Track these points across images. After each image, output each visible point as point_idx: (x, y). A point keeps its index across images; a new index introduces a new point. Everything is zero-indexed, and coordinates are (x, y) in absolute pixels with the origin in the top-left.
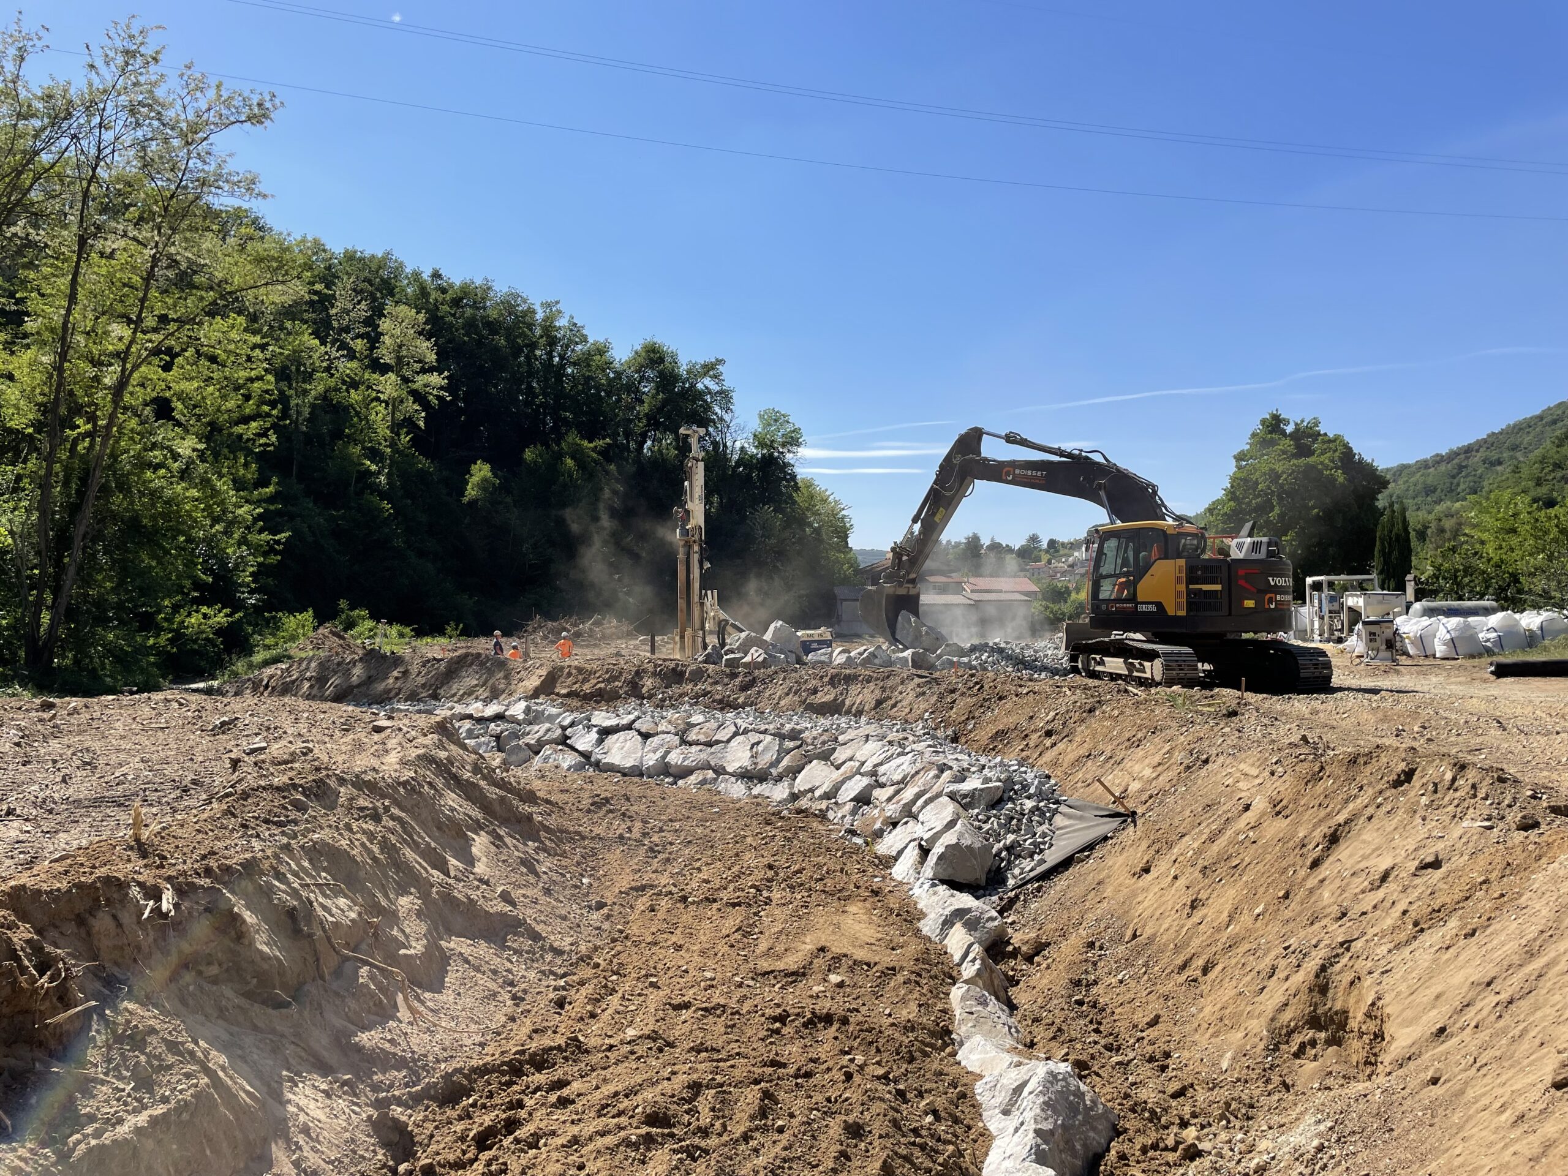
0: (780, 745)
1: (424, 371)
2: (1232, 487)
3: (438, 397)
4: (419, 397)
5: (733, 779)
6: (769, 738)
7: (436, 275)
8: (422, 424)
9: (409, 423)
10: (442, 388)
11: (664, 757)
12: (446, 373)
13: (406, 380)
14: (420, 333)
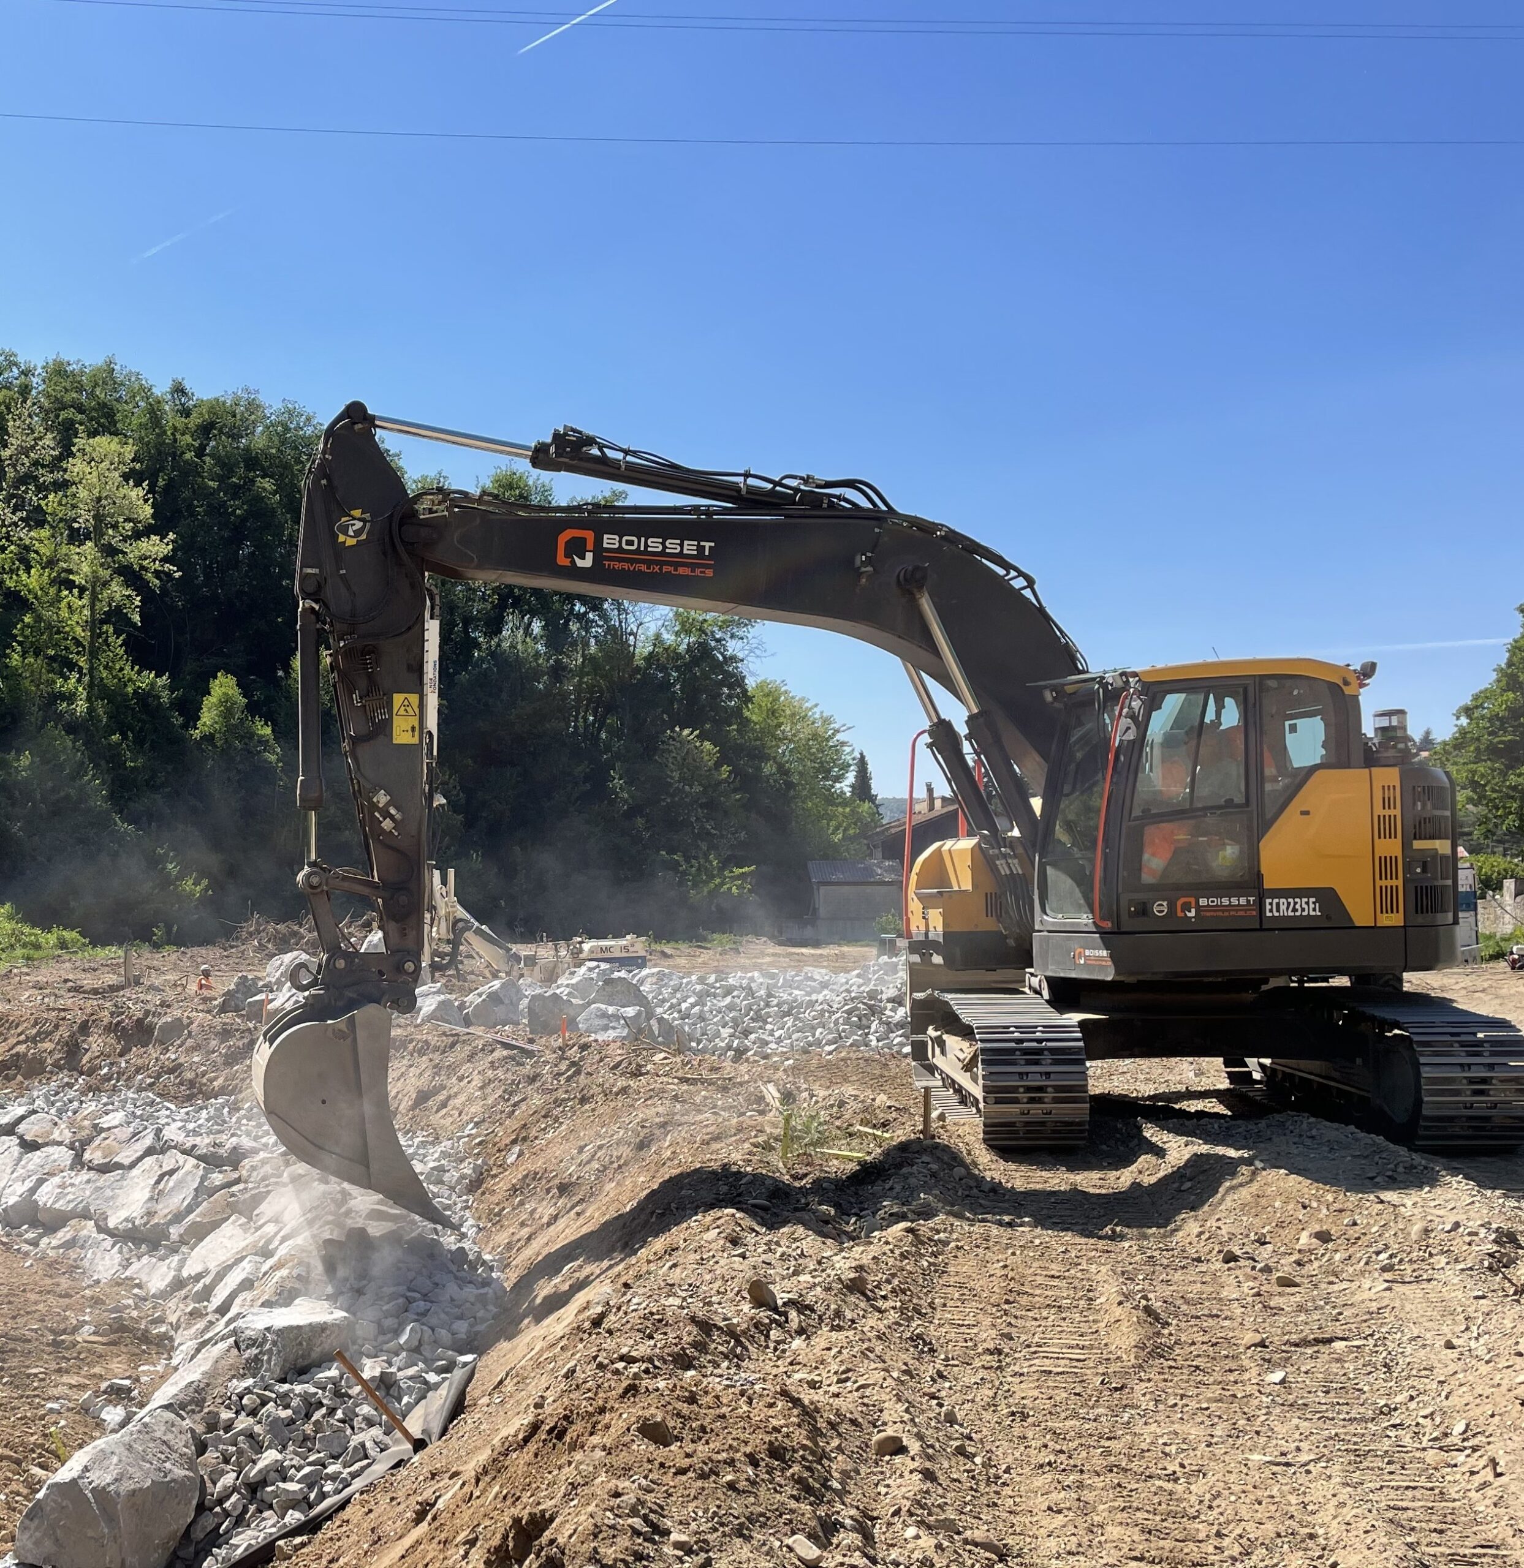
0: (203, 1178)
1: (137, 535)
2: (1510, 664)
3: (157, 574)
4: (131, 576)
5: (109, 1241)
6: (192, 1161)
7: (179, 390)
8: (136, 618)
9: (116, 616)
10: (166, 559)
11: (33, 1191)
12: (171, 536)
13: (110, 551)
14: (126, 477)
